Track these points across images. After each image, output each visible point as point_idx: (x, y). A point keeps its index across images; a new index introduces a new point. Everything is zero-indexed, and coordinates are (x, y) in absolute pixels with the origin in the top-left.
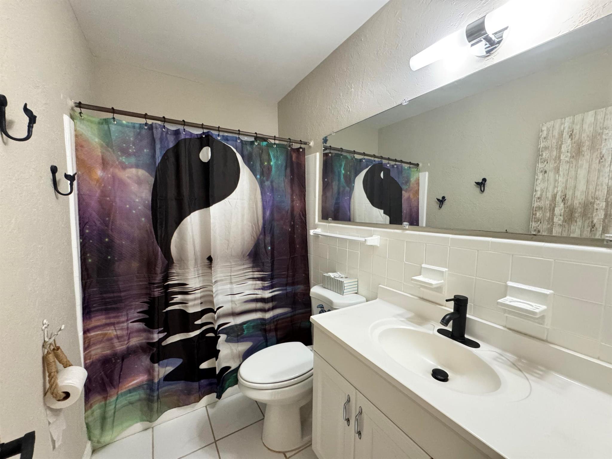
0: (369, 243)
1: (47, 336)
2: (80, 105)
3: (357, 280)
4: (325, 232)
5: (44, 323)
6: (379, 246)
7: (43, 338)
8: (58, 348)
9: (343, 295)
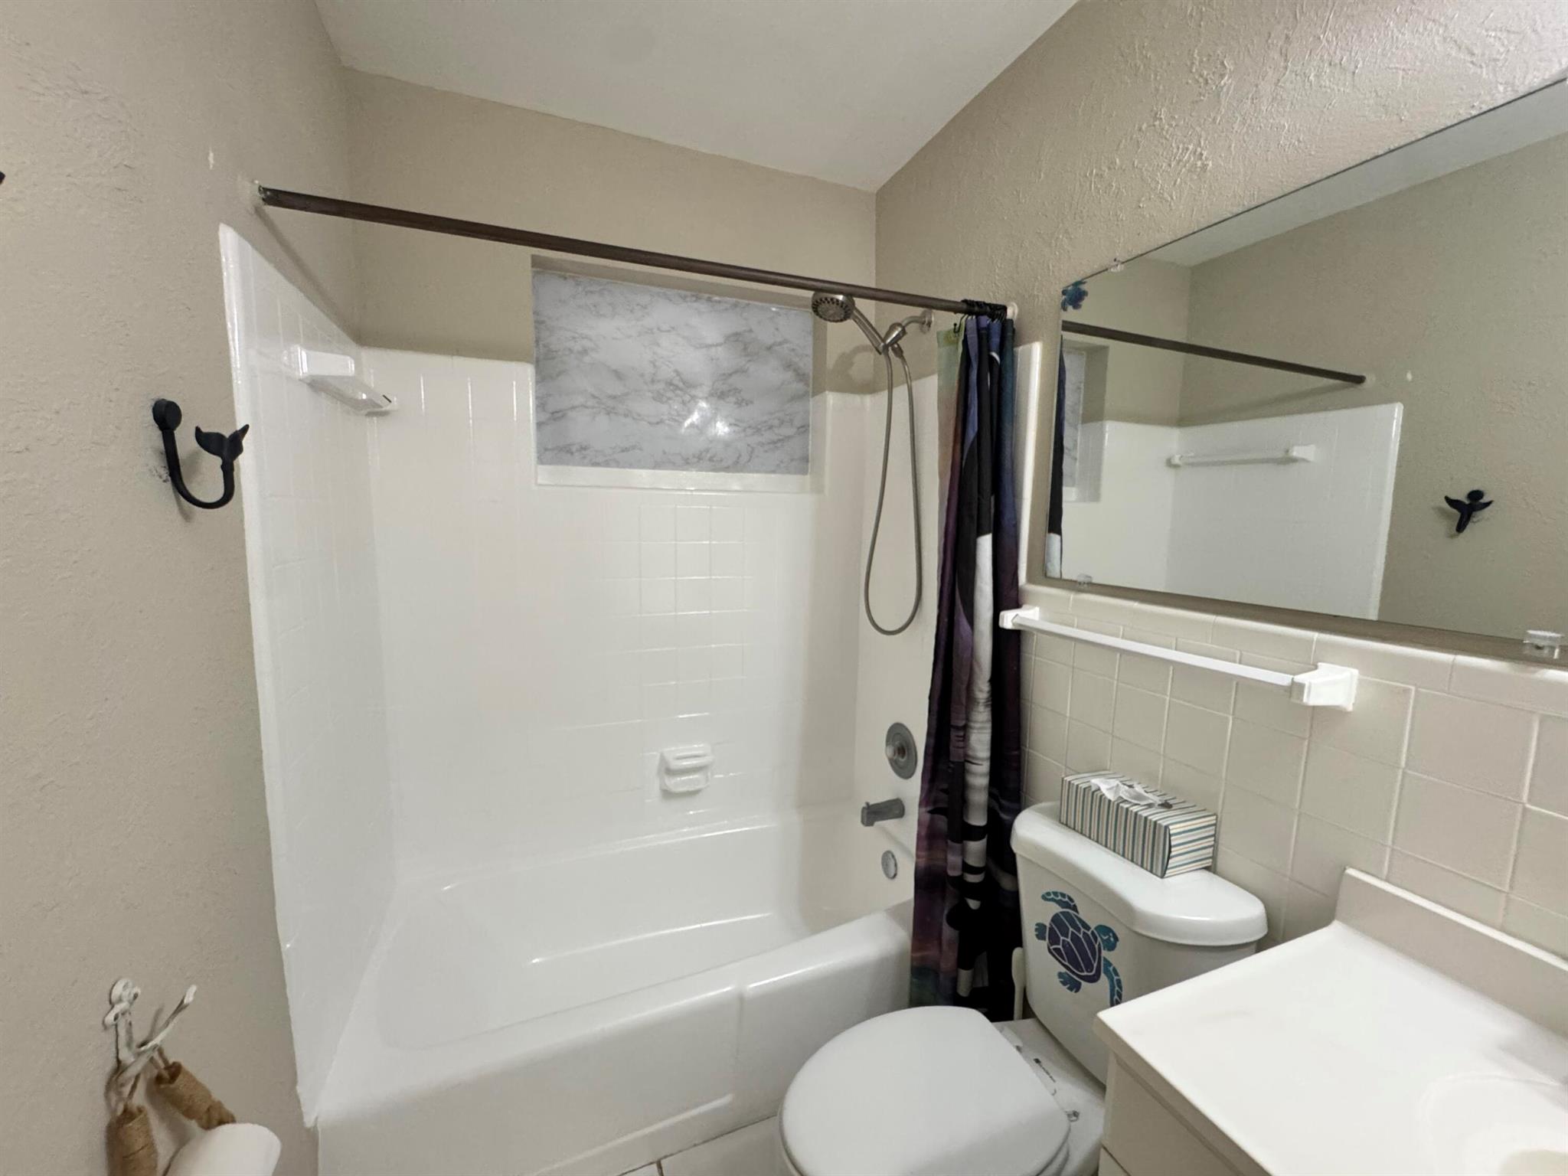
0: (1312, 699)
1: (129, 1045)
2: (276, 198)
3: (1211, 820)
4: (1051, 622)
5: (114, 998)
6: (1350, 708)
7: (113, 1054)
8: (175, 1070)
9: (1162, 876)
